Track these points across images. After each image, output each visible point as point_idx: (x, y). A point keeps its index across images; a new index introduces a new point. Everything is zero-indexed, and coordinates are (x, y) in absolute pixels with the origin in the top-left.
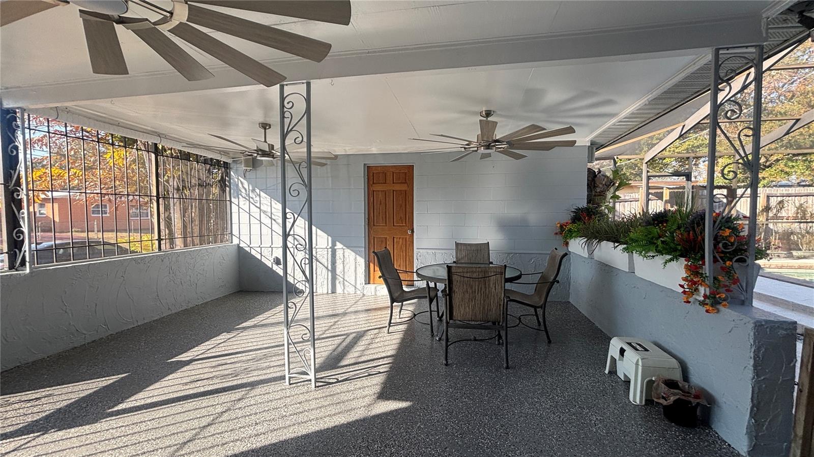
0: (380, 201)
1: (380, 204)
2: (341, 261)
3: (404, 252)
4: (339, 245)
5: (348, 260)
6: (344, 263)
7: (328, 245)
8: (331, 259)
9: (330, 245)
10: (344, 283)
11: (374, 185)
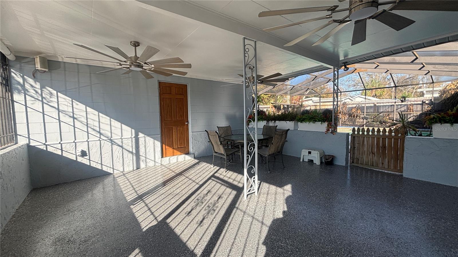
0: (168, 105)
1: (168, 106)
2: (143, 146)
3: (183, 135)
4: (141, 135)
5: (148, 145)
6: (145, 147)
7: (132, 136)
8: (135, 145)
9: (134, 136)
10: (146, 161)
11: (163, 94)
